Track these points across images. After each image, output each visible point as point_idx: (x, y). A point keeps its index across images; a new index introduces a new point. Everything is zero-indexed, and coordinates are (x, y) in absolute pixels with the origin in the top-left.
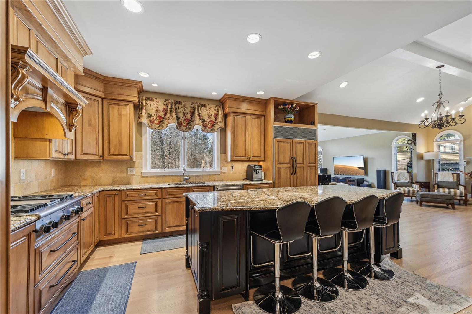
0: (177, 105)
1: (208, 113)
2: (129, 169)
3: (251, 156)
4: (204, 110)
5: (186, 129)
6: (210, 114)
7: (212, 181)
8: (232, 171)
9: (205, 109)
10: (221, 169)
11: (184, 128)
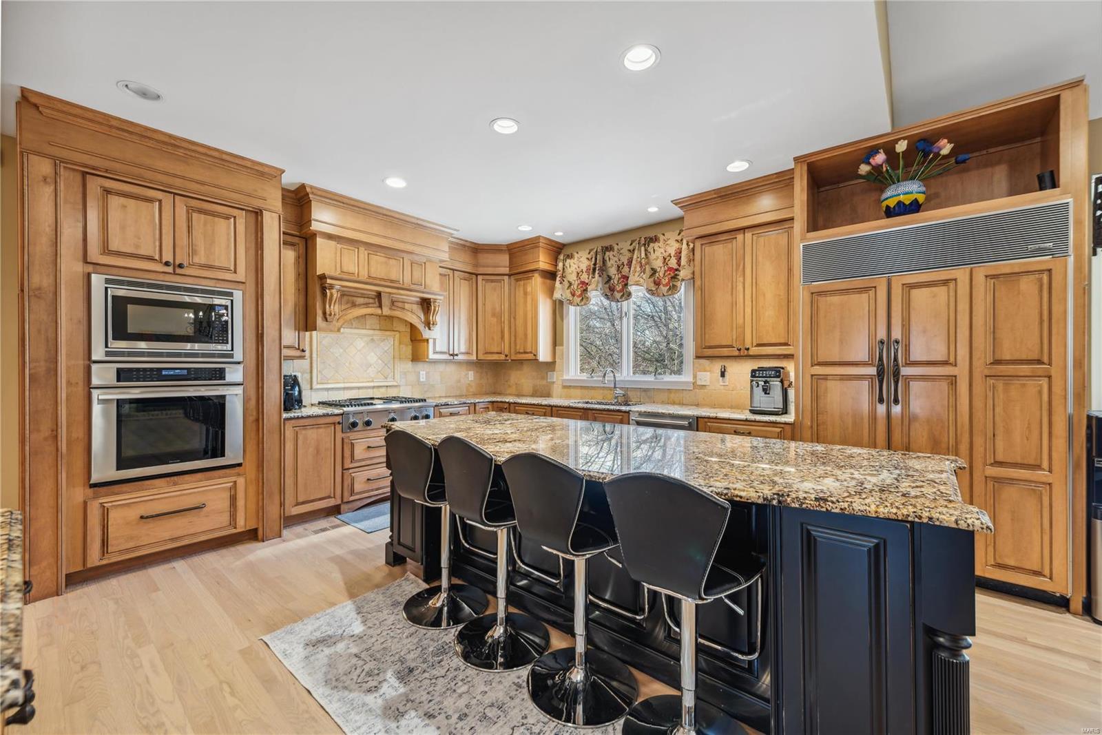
0: (607, 253)
1: (663, 252)
2: (549, 373)
3: (755, 344)
4: (654, 250)
5: (621, 298)
6: (666, 255)
7: (674, 403)
8: (724, 382)
9: (657, 244)
10: (695, 377)
11: (618, 295)
